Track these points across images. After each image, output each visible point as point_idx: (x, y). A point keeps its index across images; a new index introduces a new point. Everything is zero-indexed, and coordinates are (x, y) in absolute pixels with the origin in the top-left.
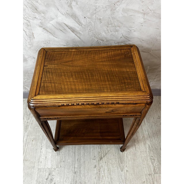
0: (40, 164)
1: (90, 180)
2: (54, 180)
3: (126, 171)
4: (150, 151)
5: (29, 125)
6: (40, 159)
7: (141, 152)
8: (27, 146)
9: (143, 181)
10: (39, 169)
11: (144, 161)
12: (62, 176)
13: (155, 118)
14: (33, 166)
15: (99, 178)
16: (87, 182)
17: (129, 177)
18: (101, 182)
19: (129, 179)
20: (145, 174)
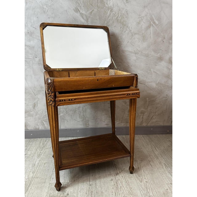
0: (52, 180)
1: (107, 190)
2: (67, 191)
3: (145, 182)
4: (167, 167)
5: (41, 154)
6: (52, 176)
7: (158, 168)
8: (38, 167)
9: (166, 189)
10: (50, 184)
11: (163, 174)
12: (76, 188)
13: (165, 147)
14: (44, 181)
15: (117, 188)
16: (104, 191)
17: (150, 186)
18: (119, 191)
19: (150, 188)
20: (167, 184)
